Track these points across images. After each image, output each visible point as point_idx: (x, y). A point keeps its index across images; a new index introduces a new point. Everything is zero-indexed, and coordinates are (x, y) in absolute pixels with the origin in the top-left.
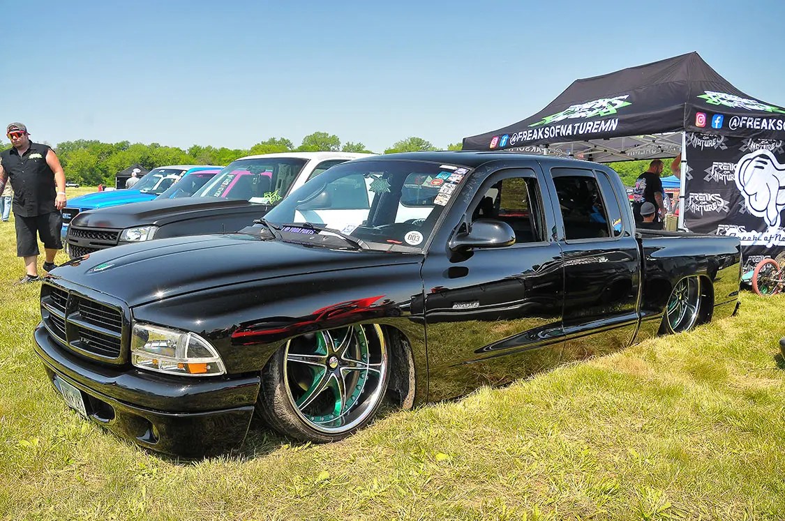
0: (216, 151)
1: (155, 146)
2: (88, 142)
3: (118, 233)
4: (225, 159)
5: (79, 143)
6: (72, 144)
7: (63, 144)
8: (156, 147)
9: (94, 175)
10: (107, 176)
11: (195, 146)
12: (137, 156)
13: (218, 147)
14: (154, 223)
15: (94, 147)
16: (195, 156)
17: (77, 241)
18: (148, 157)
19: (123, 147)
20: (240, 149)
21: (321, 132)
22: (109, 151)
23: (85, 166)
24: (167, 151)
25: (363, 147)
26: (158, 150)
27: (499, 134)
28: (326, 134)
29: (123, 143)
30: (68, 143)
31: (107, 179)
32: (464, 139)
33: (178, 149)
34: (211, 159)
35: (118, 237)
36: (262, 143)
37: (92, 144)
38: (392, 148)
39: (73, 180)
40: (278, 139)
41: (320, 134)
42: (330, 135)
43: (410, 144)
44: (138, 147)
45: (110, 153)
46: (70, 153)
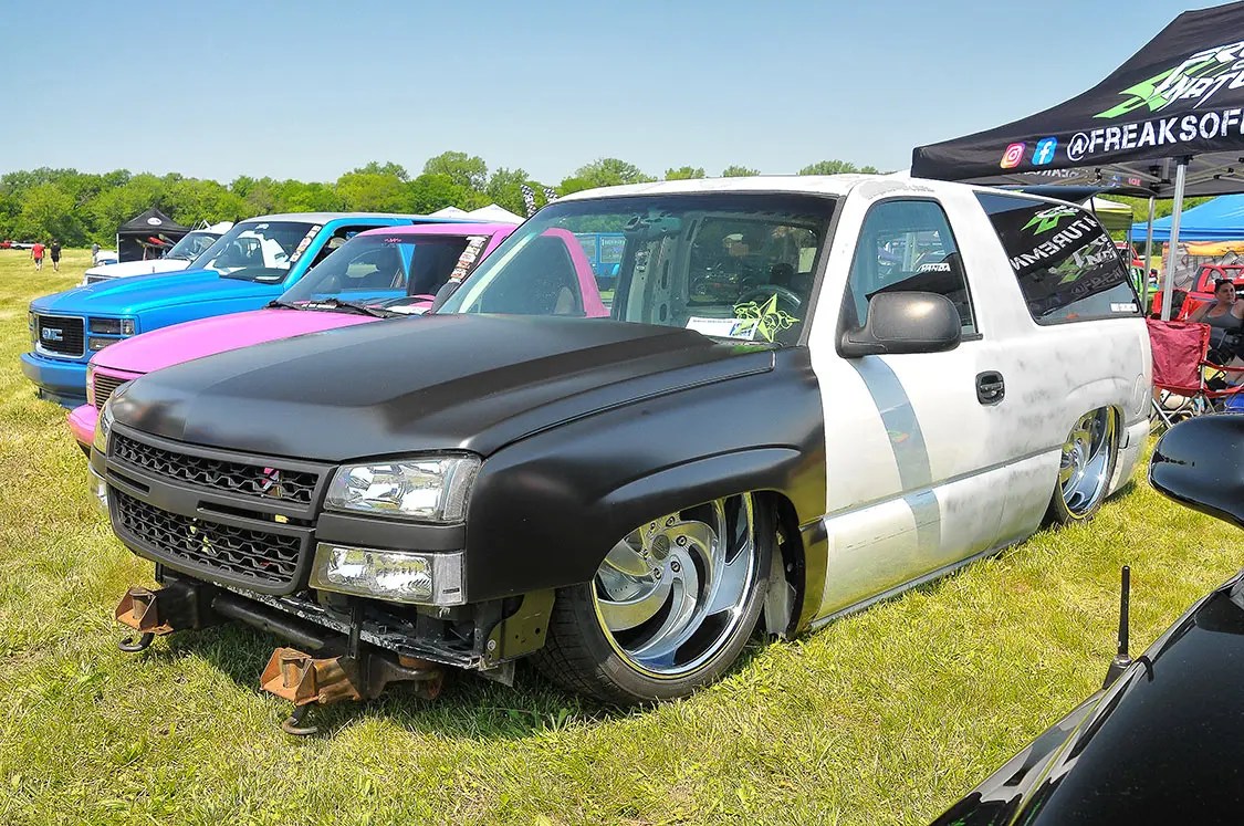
0: (277, 186)
1: (175, 178)
2: (57, 172)
3: (316, 477)
4: (295, 198)
5: (41, 175)
6: (28, 176)
7: (13, 175)
8: (176, 180)
9: (70, 229)
10: (93, 230)
11: (243, 177)
12: (145, 197)
13: (281, 179)
14: (464, 444)
15: (66, 179)
16: (243, 194)
17: (146, 488)
18: (164, 197)
19: (118, 179)
20: (317, 181)
21: (455, 151)
22: (95, 187)
23: (55, 212)
24: (194, 185)
25: (526, 175)
26: (178, 186)
27: (1028, 131)
28: (463, 156)
29: (119, 174)
30: (22, 173)
31: (94, 236)
32: (917, 152)
33: (213, 183)
34: (271, 199)
35: (314, 495)
36: (356, 171)
37: (64, 175)
38: (574, 177)
39: (32, 237)
40: (382, 165)
41: (453, 154)
42: (471, 156)
43: (603, 170)
44: (144, 181)
45: (96, 191)
46: (26, 192)
